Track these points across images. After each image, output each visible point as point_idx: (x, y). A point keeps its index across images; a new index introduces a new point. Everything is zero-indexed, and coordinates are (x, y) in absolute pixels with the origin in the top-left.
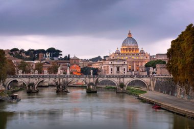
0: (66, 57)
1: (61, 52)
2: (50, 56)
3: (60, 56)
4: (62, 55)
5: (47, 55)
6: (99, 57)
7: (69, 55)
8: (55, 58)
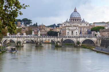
0: (35, 24)
1: (31, 21)
2: (24, 24)
3: (31, 24)
4: (32, 23)
5: (22, 23)
6: (55, 24)
7: (37, 23)
8: (28, 25)
